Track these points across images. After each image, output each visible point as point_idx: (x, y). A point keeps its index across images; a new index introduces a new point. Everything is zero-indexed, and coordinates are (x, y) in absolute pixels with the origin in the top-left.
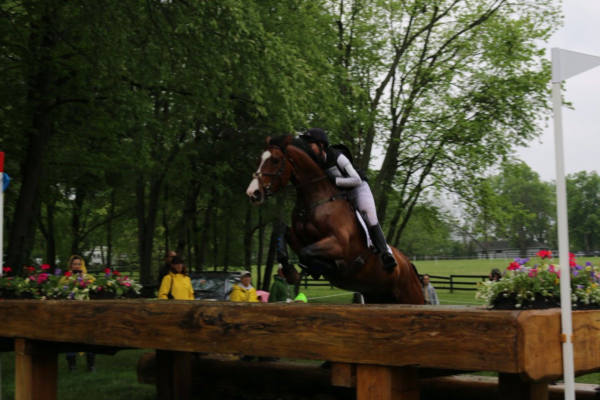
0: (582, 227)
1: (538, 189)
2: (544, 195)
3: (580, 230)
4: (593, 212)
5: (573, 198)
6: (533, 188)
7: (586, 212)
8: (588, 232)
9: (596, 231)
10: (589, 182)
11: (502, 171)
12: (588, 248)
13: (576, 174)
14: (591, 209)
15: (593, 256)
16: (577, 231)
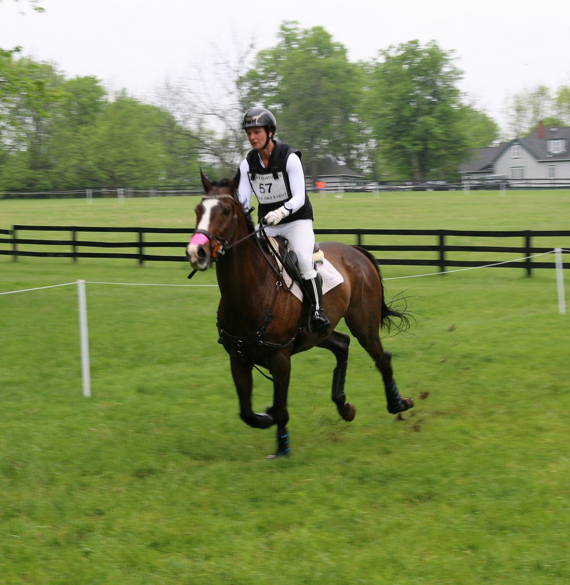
0: (409, 138)
1: (340, 72)
2: (352, 83)
3: (405, 144)
4: (429, 113)
5: (395, 87)
6: (330, 70)
7: (417, 113)
8: (419, 148)
9: (431, 146)
10: (424, 59)
11: (284, 39)
12: (418, 176)
13: (402, 45)
14: (425, 107)
15: (424, 189)
16: (401, 147)
